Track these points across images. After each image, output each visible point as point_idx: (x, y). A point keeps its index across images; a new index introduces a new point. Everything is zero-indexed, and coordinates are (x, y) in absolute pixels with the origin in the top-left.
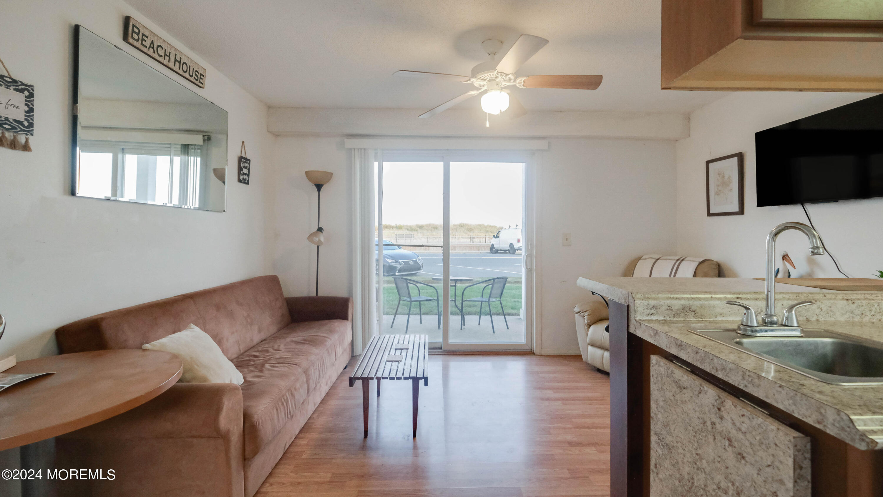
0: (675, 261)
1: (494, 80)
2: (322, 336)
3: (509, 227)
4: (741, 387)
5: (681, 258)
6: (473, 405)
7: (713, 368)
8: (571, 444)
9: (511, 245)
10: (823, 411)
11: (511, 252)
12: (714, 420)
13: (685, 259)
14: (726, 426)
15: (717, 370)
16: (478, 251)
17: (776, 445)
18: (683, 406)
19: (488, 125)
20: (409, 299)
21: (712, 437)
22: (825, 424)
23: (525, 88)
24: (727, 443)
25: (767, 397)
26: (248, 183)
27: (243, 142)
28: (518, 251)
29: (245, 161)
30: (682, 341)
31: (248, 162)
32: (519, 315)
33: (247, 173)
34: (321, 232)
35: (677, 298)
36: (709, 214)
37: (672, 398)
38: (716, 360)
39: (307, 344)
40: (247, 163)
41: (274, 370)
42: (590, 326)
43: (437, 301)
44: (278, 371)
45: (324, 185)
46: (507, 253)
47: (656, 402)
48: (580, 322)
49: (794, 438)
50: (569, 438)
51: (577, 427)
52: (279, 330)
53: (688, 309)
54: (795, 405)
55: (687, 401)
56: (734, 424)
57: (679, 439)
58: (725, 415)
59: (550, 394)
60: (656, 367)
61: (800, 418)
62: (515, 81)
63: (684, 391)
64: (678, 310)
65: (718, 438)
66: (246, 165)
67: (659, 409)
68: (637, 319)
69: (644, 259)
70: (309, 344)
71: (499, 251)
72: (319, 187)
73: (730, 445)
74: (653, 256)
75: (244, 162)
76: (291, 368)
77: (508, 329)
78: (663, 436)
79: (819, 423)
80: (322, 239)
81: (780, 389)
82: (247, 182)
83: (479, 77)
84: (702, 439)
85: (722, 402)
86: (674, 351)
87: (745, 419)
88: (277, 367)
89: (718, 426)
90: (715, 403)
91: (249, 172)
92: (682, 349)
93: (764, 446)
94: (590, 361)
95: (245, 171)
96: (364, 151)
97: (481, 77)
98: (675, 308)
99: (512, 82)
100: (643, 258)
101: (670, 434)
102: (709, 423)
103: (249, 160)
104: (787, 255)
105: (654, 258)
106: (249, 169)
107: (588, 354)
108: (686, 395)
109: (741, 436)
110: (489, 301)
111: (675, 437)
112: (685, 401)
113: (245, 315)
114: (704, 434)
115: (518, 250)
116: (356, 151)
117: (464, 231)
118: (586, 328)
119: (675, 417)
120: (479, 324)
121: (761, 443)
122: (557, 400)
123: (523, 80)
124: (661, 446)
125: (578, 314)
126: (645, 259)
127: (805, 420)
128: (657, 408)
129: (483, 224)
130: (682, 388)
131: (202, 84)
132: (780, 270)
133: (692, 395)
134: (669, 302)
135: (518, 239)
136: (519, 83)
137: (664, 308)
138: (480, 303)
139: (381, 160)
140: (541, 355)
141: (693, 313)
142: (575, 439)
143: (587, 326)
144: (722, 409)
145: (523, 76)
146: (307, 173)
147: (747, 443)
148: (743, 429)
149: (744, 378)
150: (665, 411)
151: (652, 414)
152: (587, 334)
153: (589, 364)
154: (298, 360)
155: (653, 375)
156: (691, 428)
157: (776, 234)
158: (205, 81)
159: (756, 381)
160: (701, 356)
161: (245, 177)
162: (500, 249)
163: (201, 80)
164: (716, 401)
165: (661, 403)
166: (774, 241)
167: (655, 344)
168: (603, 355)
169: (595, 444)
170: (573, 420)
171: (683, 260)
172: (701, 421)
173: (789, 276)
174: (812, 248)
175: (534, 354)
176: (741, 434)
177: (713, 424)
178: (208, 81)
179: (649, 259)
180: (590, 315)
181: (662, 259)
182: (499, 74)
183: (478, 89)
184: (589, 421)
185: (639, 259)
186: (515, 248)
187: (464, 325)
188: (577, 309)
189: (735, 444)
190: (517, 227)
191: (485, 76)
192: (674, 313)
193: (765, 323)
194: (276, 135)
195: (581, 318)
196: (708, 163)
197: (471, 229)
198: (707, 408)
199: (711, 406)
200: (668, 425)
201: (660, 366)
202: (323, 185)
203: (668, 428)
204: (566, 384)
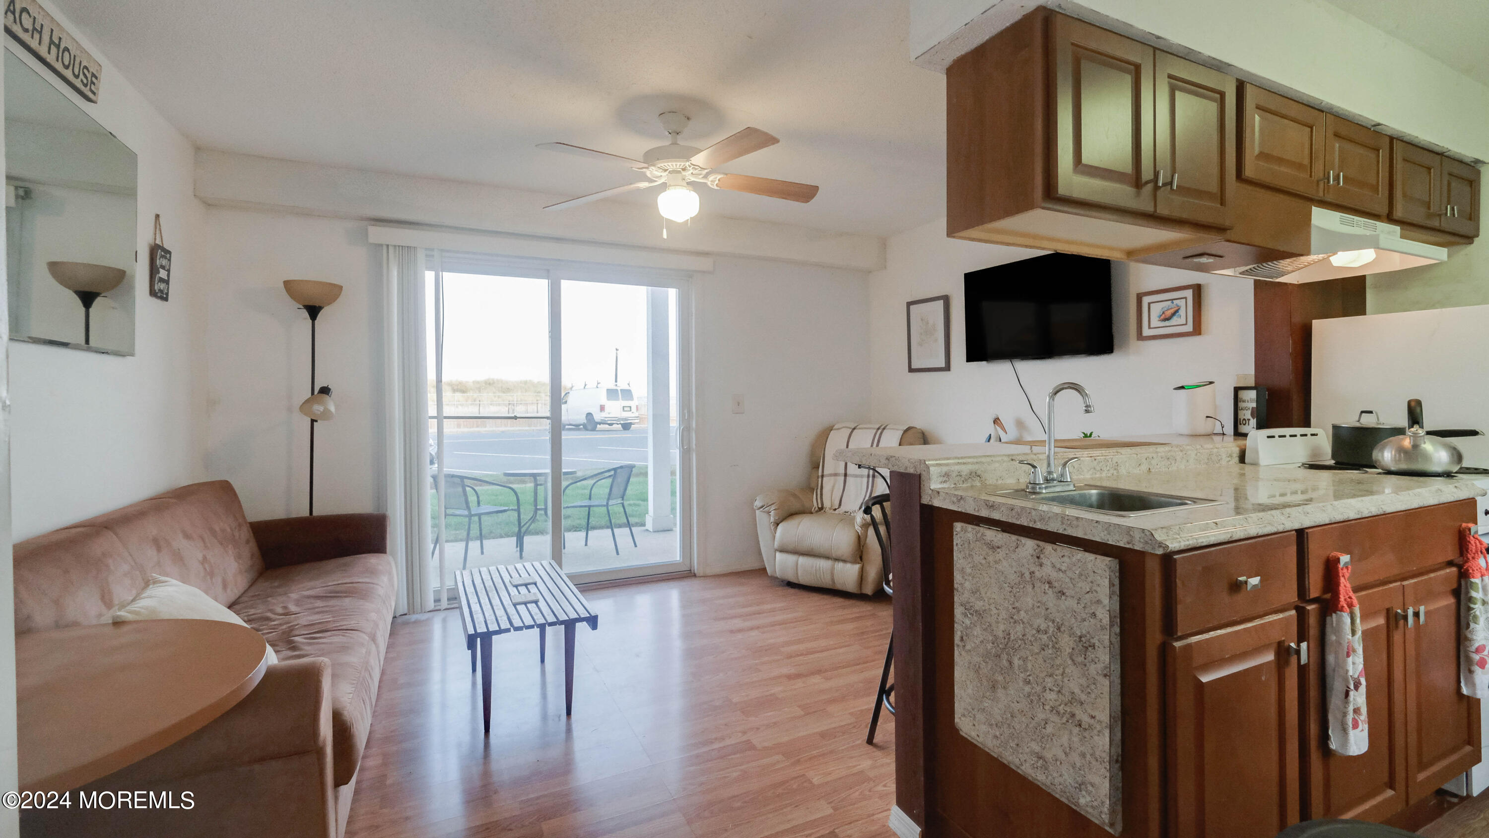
0: (875, 431)
1: (679, 172)
2: (363, 582)
3: (585, 385)
4: (1060, 531)
5: (882, 426)
6: (638, 656)
7: (1030, 520)
8: (790, 677)
9: (589, 415)
10: (1131, 533)
11: (589, 427)
12: (1032, 569)
13: (888, 427)
14: (1047, 571)
15: (1035, 522)
16: (527, 428)
17: (1094, 572)
18: (997, 566)
19: (665, 236)
20: (466, 513)
21: (1031, 586)
22: (1134, 542)
23: (719, 188)
24: (1047, 586)
25: (1085, 534)
26: (166, 299)
27: (157, 216)
28: (602, 425)
29: (163, 253)
30: (994, 502)
31: (168, 256)
32: (643, 525)
33: (166, 278)
34: (328, 394)
35: (964, 463)
36: (911, 370)
37: (984, 562)
38: (1034, 513)
39: (346, 597)
40: (166, 258)
41: (318, 643)
42: (778, 525)
43: (517, 512)
44: (331, 643)
45: (325, 308)
46: (579, 430)
47: (962, 570)
48: (764, 521)
49: (1110, 561)
50: (785, 671)
51: (790, 657)
52: (253, 583)
53: (974, 474)
54: (1109, 534)
55: (1002, 559)
56: (1054, 566)
57: (992, 601)
58: (1044, 560)
59: (738, 623)
60: (962, 534)
61: (1114, 544)
62: (706, 177)
63: (999, 550)
64: (966, 475)
65: (1038, 584)
66: (164, 262)
67: (966, 577)
68: (932, 488)
69: (836, 429)
70: (350, 597)
71: (567, 427)
72: (313, 311)
73: (1050, 587)
74: (848, 425)
75: (162, 256)
76: (350, 635)
77: (636, 546)
78: (971, 604)
79: (1129, 543)
80: (332, 408)
81: (1096, 525)
82: (165, 296)
83: (659, 166)
84: (1019, 592)
85: (1042, 550)
86: (984, 513)
87: (1066, 559)
88: (320, 638)
89: (1037, 574)
90: (1034, 553)
91: (168, 276)
92: (994, 510)
93: (1083, 577)
94: (778, 574)
95: (163, 274)
96: (407, 251)
97: (662, 165)
98: (964, 474)
99: (699, 178)
100: (834, 428)
101: (981, 599)
102: (1027, 575)
103: (169, 253)
104: (998, 419)
105: (850, 428)
106: (169, 271)
107: (777, 563)
108: (1001, 554)
109: (1061, 575)
110: (607, 505)
111: (986, 600)
112: (1000, 560)
113: (201, 558)
114: (1022, 586)
115: (600, 424)
116: (391, 250)
117: (494, 393)
118: (772, 528)
119: (987, 580)
120: (586, 545)
121: (1081, 575)
122: (752, 629)
123: (718, 178)
124: (969, 616)
125: (761, 509)
126: (838, 429)
127: (1118, 544)
128: (963, 577)
129: (530, 381)
130: (994, 548)
131: (94, 93)
132: (992, 436)
133: (1007, 552)
134: (957, 468)
135: (601, 405)
136: (712, 181)
137: (954, 474)
138: (587, 509)
139: (440, 268)
140: (705, 577)
141: (978, 478)
142: (793, 671)
143: (773, 525)
144: (1042, 556)
145: (720, 173)
146: (288, 284)
147: (1067, 580)
148: (1063, 568)
149: (1063, 523)
150: (973, 577)
151: (956, 586)
152: (775, 537)
153: (777, 578)
154: (352, 623)
155: (957, 544)
156: (1006, 585)
157: (1056, 393)
158: (98, 89)
159: (1075, 522)
160: (1017, 512)
161: (162, 286)
162: (568, 423)
163: (93, 87)
164: (1035, 551)
165: (969, 570)
166: (1053, 400)
167: (960, 510)
168: (798, 561)
169: (819, 672)
170: (782, 649)
171: (884, 429)
172: (1018, 574)
173: (1000, 441)
174: (1085, 407)
175: (695, 576)
176: (1061, 573)
177: (1032, 573)
178: (104, 88)
179: (844, 429)
180: (778, 509)
181: (860, 429)
182: (692, 166)
183: (651, 181)
184: (802, 647)
185: (831, 429)
186: (596, 421)
187: (564, 548)
188: (758, 503)
189: (1056, 584)
190: (599, 386)
191: (668, 165)
192: (963, 479)
193: (1047, 480)
194: (209, 205)
195: (765, 516)
196: (909, 304)
197: (508, 389)
198: (1025, 561)
199: (1030, 557)
200: (978, 590)
201: (966, 531)
202: (323, 307)
203: (978, 593)
204: (755, 608)
